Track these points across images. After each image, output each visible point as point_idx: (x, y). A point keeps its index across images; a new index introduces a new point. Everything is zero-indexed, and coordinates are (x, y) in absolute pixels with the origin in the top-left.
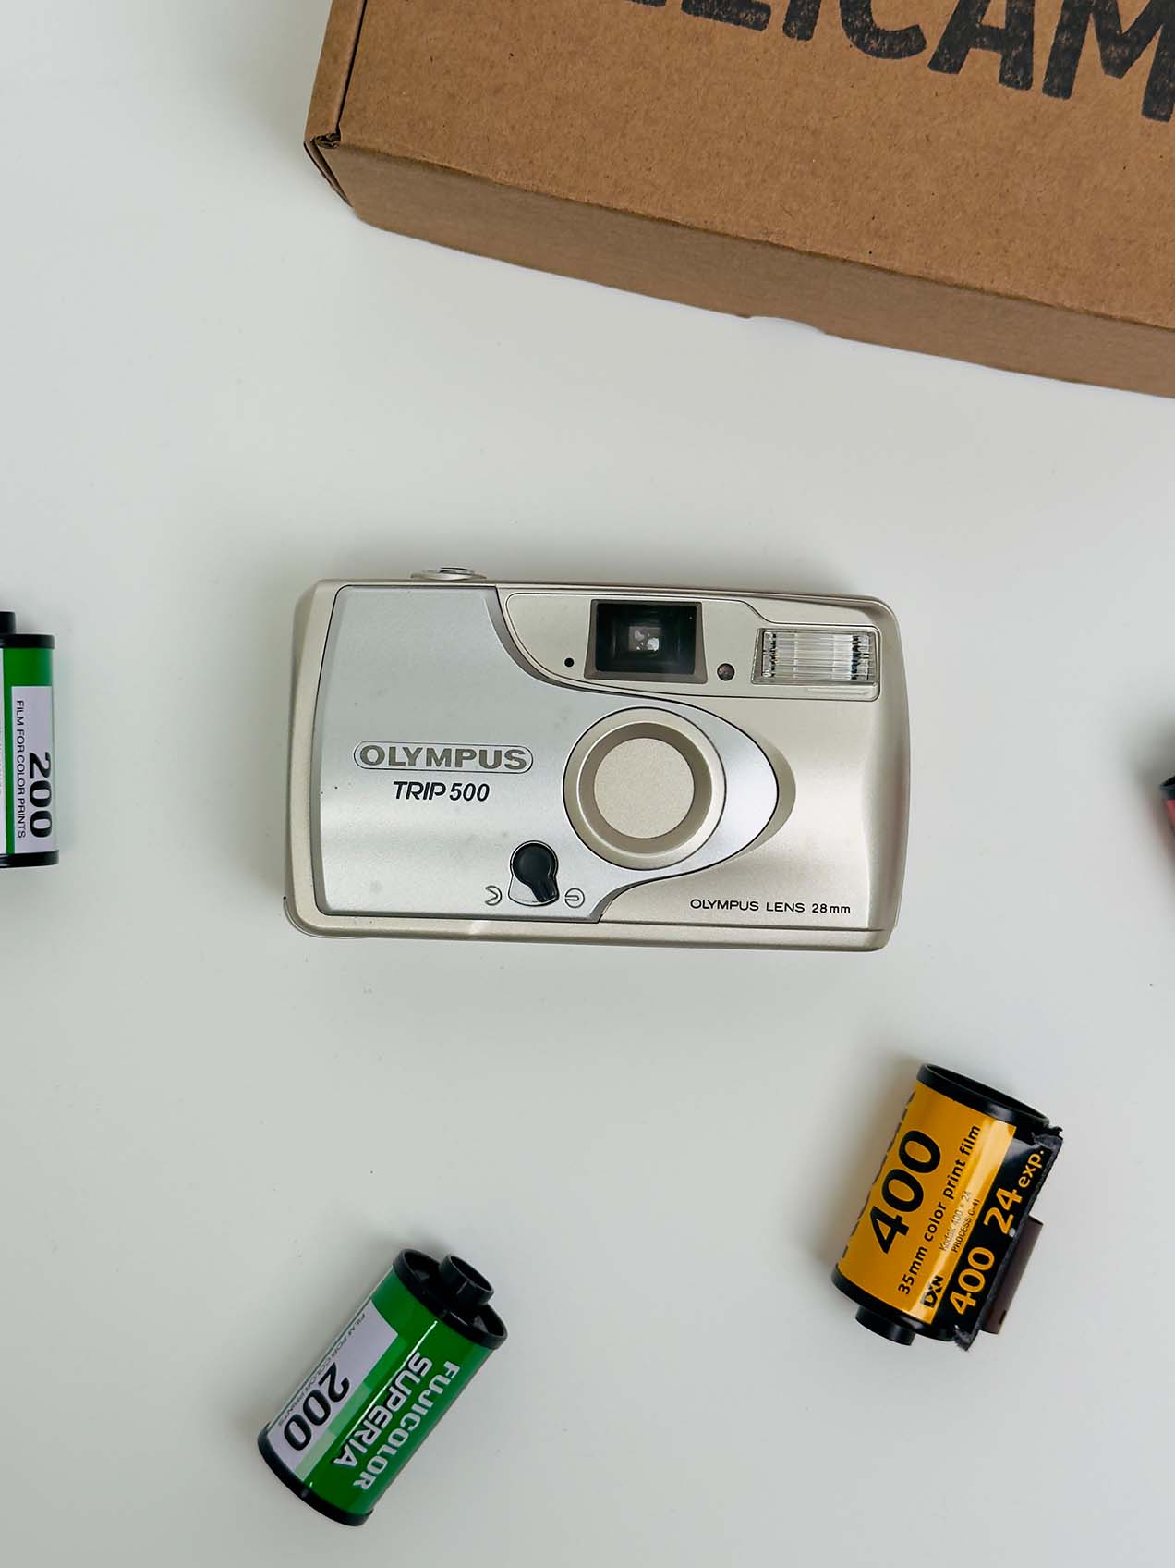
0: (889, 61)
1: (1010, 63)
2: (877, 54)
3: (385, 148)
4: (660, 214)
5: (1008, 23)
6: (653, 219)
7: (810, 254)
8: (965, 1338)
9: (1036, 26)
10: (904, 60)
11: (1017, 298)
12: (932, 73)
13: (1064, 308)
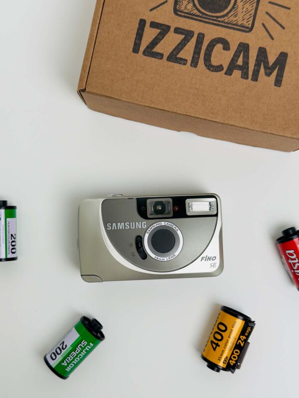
0: (215, 73)
1: (243, 73)
2: (212, 71)
3: (97, 92)
4: (162, 108)
5: (243, 64)
6: (160, 109)
7: (197, 118)
8: (233, 371)
9: (250, 65)
10: (219, 73)
11: (245, 128)
12: (226, 76)
13: (256, 130)
